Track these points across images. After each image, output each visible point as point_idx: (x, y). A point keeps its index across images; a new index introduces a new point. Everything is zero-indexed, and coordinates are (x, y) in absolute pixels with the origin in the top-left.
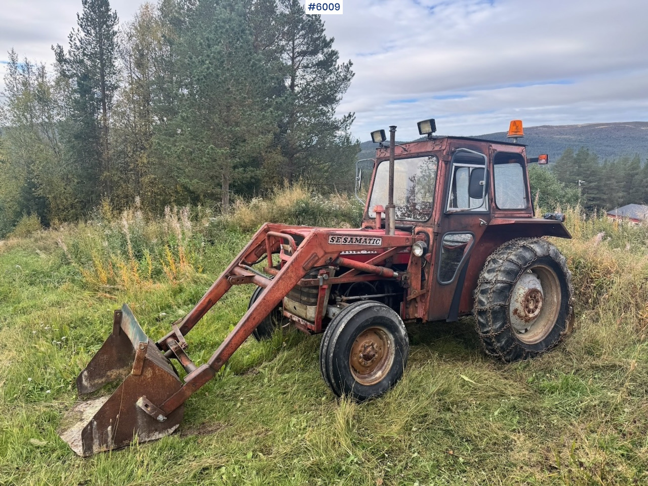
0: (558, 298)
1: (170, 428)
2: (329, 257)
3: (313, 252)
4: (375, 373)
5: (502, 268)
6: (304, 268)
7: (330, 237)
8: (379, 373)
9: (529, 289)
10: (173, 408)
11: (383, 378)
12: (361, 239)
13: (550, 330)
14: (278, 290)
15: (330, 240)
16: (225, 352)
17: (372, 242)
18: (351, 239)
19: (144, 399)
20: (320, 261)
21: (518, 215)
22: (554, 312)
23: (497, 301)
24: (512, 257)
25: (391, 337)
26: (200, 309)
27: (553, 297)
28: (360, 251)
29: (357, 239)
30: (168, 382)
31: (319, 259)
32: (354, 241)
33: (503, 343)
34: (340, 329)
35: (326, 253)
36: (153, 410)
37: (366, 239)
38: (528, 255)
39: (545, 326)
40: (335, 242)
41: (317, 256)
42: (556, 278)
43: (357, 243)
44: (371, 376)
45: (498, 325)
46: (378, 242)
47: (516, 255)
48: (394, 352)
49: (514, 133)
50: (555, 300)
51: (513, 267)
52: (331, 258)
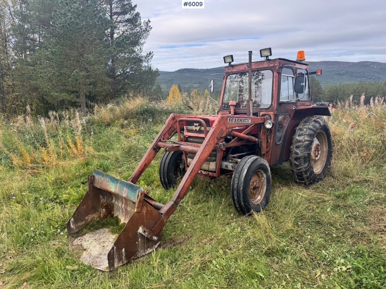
1: (156, 245)
2: (228, 130)
3: (221, 128)
4: (257, 197)
5: (307, 133)
6: (217, 138)
7: (229, 118)
8: (259, 197)
9: (316, 144)
10: (158, 231)
11: (262, 199)
12: (242, 119)
13: (324, 166)
14: (206, 151)
15: (229, 120)
16: (182, 192)
17: (247, 121)
19: (142, 228)
20: (224, 133)
21: (306, 104)
22: (325, 156)
23: (306, 152)
24: (310, 127)
25: (265, 175)
26: (140, 170)
28: (236, 127)
30: (154, 215)
31: (224, 132)
32: (239, 120)
33: (308, 174)
34: (245, 173)
35: (227, 128)
36: (149, 234)
37: (244, 119)
38: (317, 125)
39: (321, 164)
40: (231, 122)
41: (223, 130)
42: (326, 138)
43: (240, 122)
44: (256, 199)
45: (307, 165)
46: (249, 121)
47: (312, 125)
48: (266, 184)
49: (300, 58)
50: (325, 149)
51: (311, 132)
52: (229, 132)
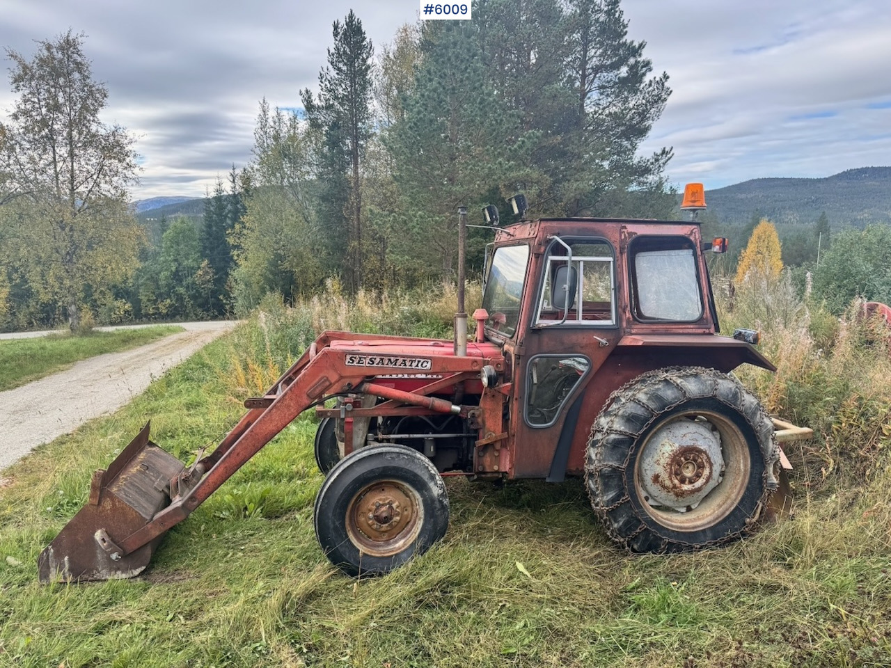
0: (745, 466)
2: (347, 381)
3: (322, 375)
4: (396, 542)
5: (620, 413)
6: (308, 395)
7: (348, 357)
8: (401, 543)
9: (681, 447)
11: (403, 549)
12: (397, 360)
13: (728, 513)
14: (272, 421)
15: (348, 360)
16: (200, 490)
18: (382, 359)
19: (102, 532)
20: (335, 387)
21: (681, 331)
22: (738, 486)
23: (609, 461)
24: (642, 397)
25: (417, 495)
27: (738, 462)
28: (415, 374)
29: (390, 360)
31: (331, 385)
32: (385, 362)
33: (621, 523)
35: (342, 377)
37: (404, 361)
38: (669, 394)
39: (720, 506)
40: (355, 364)
41: (327, 379)
42: (740, 433)
43: (390, 366)
44: (389, 544)
45: (611, 495)
46: (424, 365)
47: (646, 393)
48: (423, 516)
49: (691, 204)
50: (742, 467)
51: (640, 411)
52: (349, 384)
